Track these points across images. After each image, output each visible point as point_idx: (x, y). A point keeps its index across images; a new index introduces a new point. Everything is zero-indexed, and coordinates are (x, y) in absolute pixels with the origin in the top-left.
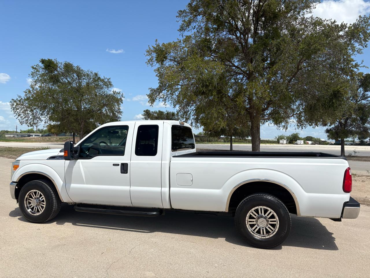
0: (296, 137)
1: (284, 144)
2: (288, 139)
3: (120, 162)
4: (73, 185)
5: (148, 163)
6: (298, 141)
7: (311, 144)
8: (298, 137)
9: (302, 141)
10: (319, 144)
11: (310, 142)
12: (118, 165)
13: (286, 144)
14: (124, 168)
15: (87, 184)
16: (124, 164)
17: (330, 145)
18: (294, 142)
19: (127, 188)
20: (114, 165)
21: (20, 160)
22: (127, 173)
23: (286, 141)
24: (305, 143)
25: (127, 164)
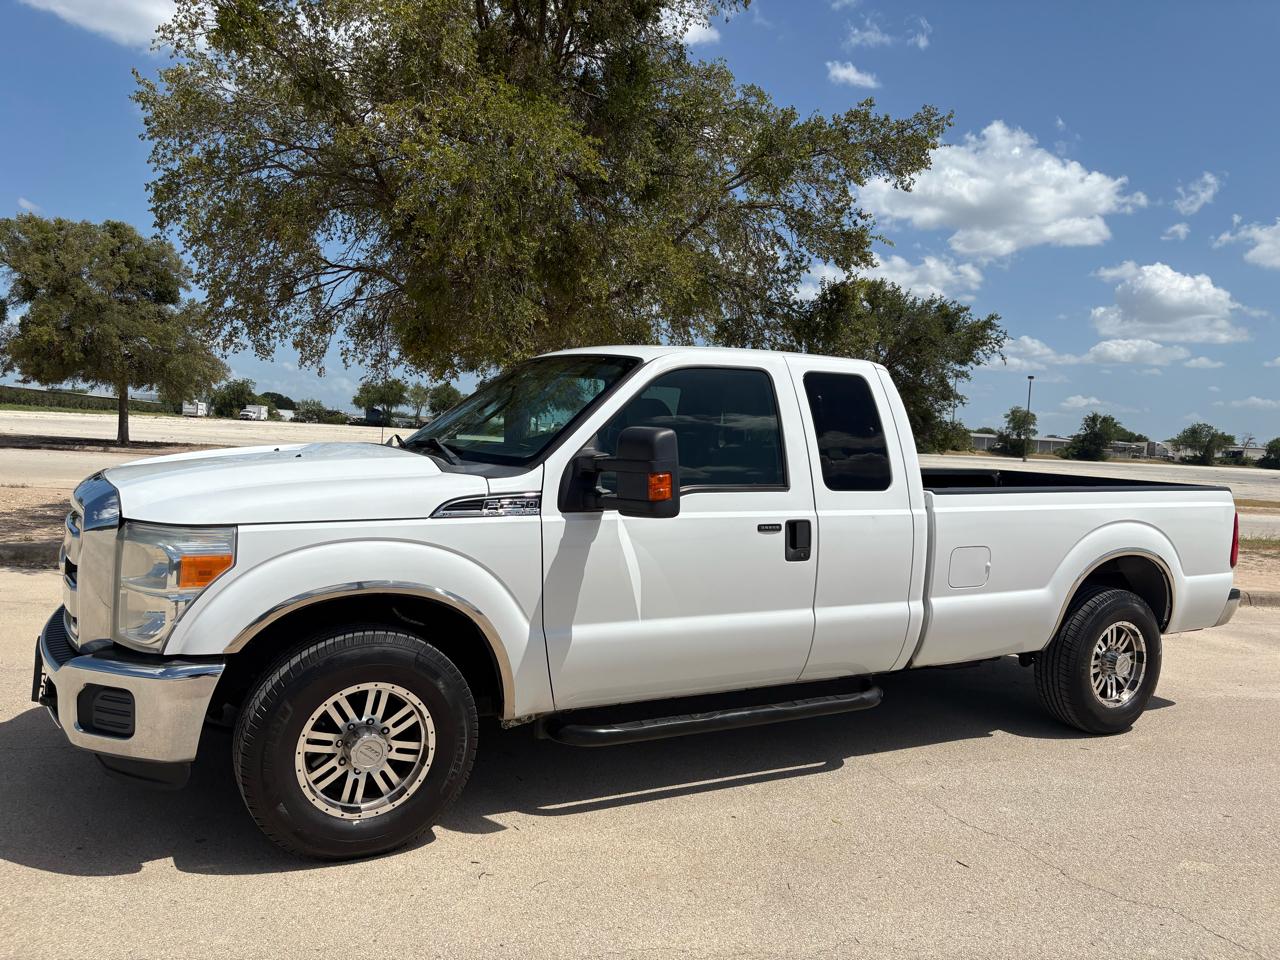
0: (242, 393)
1: (200, 417)
2: (213, 400)
3: (782, 516)
4: (580, 632)
5: (873, 517)
6: (249, 408)
7: (292, 420)
8: (250, 394)
9: (264, 409)
10: (319, 422)
11: (288, 414)
12: (775, 528)
13: (208, 416)
14: (798, 539)
15: (645, 617)
16: (798, 524)
17: (351, 424)
18: (236, 411)
19: (803, 615)
20: (762, 528)
21: (236, 525)
22: (806, 557)
23: (204, 404)
24: (272, 416)
25: (807, 524)
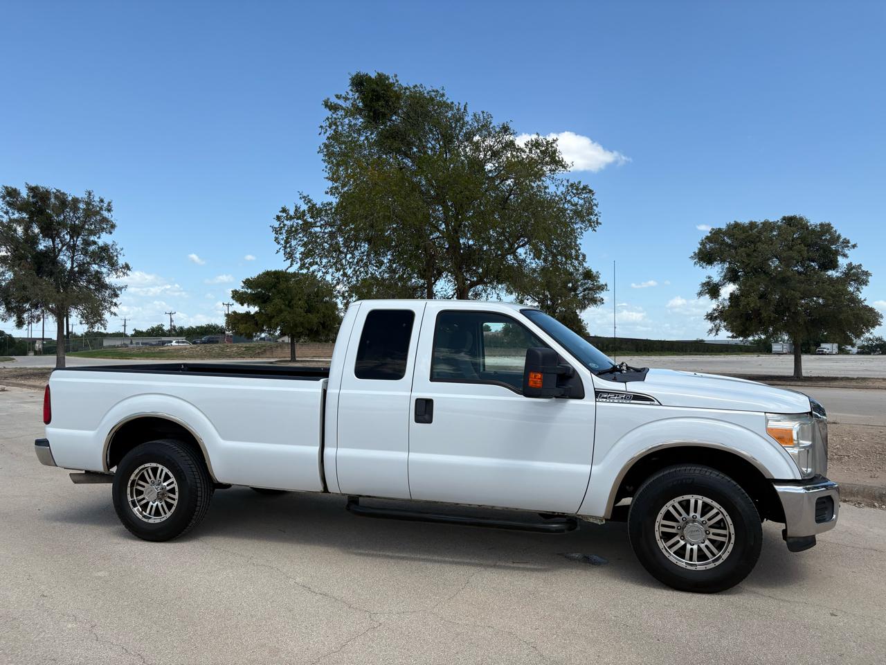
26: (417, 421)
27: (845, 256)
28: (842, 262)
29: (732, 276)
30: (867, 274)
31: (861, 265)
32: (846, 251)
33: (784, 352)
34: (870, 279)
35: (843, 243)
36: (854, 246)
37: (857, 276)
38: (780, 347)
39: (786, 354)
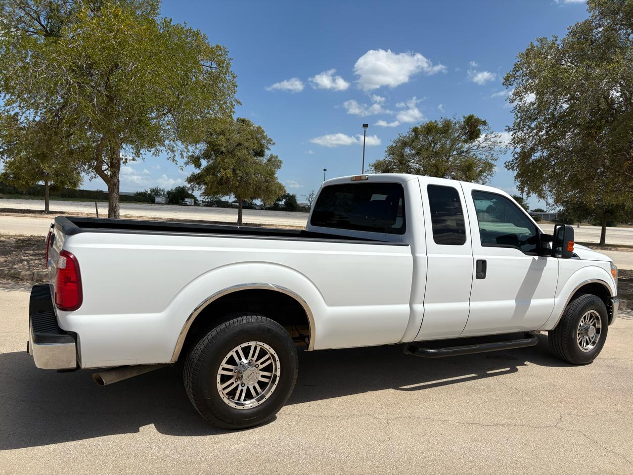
26: (478, 277)
27: (268, 149)
28: (268, 153)
29: (206, 156)
30: (281, 162)
31: (277, 156)
32: (269, 146)
33: (163, 203)
34: (282, 165)
35: (268, 140)
36: (274, 144)
37: (274, 163)
38: (160, 199)
39: (164, 204)
